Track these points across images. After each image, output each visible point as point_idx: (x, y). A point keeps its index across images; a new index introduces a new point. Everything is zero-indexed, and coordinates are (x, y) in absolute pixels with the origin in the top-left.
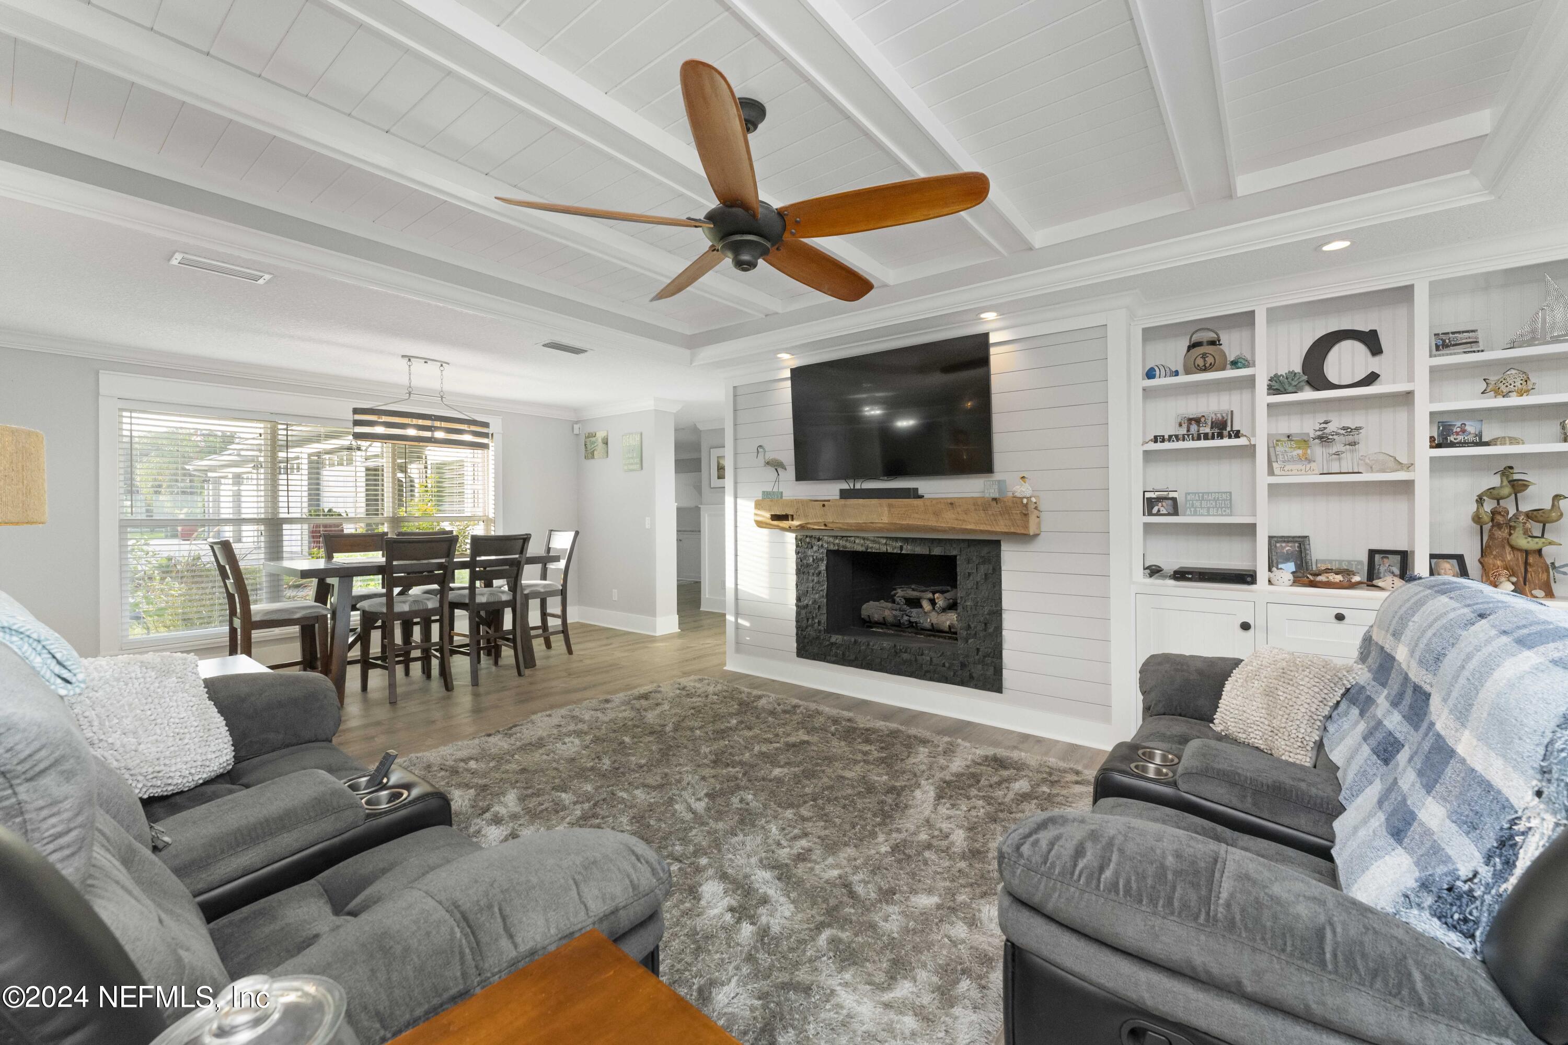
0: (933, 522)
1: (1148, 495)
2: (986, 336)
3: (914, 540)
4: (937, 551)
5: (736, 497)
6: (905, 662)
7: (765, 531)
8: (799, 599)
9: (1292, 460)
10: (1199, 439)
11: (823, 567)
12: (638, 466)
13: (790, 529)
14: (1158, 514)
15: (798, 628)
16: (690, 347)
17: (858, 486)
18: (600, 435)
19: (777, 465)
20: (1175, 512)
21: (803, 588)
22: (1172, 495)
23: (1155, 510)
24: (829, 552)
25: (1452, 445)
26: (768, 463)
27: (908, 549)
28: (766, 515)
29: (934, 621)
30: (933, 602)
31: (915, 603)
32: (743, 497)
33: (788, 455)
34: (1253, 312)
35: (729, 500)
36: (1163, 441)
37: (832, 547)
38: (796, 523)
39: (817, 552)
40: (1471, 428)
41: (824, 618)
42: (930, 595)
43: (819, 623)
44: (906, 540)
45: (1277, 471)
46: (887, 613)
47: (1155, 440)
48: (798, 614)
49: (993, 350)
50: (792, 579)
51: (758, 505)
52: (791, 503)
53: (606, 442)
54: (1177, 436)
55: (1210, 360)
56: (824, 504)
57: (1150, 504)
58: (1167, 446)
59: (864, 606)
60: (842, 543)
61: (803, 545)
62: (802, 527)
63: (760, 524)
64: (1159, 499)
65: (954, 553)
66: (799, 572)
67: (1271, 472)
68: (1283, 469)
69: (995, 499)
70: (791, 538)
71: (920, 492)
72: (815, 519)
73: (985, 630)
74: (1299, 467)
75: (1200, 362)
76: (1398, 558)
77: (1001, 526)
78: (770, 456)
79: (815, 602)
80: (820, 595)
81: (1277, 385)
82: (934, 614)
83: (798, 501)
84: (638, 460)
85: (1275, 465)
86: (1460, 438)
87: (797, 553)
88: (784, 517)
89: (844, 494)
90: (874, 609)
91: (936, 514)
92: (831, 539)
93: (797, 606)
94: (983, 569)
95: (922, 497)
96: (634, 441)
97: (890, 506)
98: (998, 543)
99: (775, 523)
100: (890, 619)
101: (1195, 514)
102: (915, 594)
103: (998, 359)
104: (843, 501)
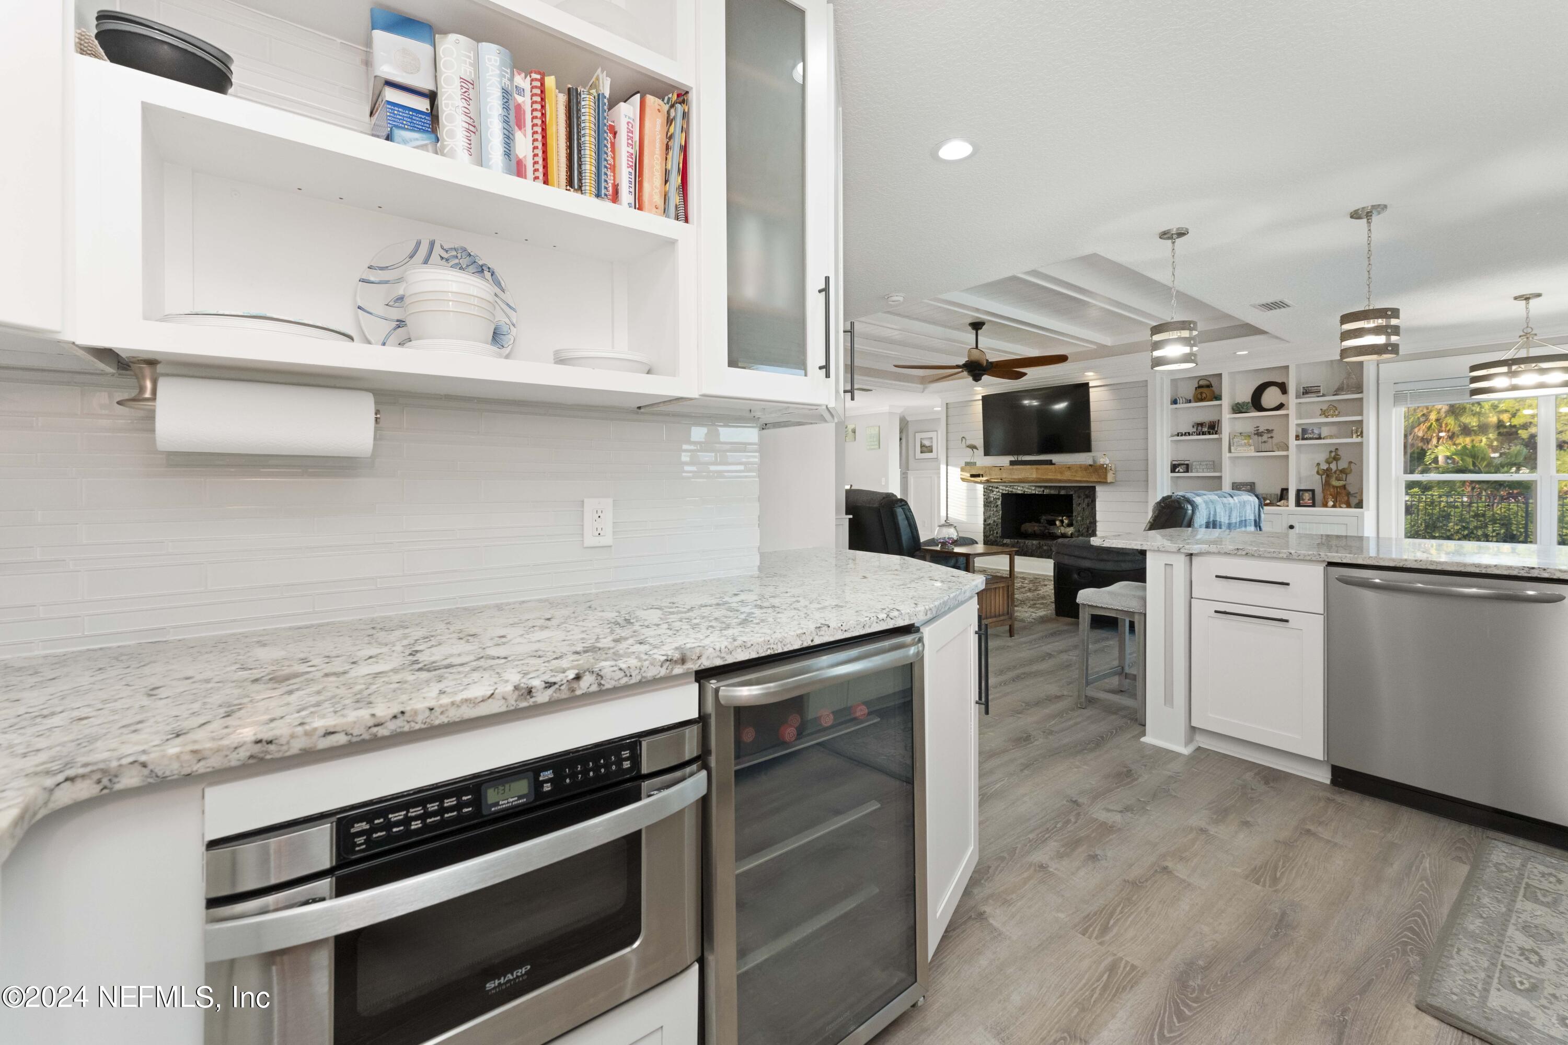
0: (1059, 477)
1: (1174, 463)
2: (1087, 384)
3: (1050, 487)
4: (1063, 492)
5: (947, 465)
6: (1045, 551)
7: (965, 484)
8: (985, 521)
9: (1241, 445)
10: (1199, 434)
11: (999, 502)
12: (877, 446)
13: (981, 483)
14: (1178, 472)
15: (985, 536)
16: (922, 383)
17: (1020, 459)
18: (850, 427)
19: (973, 447)
20: (1187, 471)
21: (988, 514)
22: (1186, 462)
23: (1177, 470)
24: (1003, 494)
25: (1306, 439)
26: (968, 447)
27: (1047, 492)
28: (967, 475)
29: (1063, 532)
30: (1062, 521)
31: (1053, 523)
32: (952, 465)
33: (980, 442)
34: (1221, 375)
35: (943, 467)
36: (1182, 435)
37: (1004, 492)
38: (984, 479)
39: (996, 494)
40: (1316, 431)
41: (1000, 531)
42: (1060, 518)
43: (997, 533)
44: (1046, 487)
45: (1232, 451)
46: (1036, 528)
47: (1178, 435)
48: (985, 528)
49: (1091, 390)
50: (981, 509)
51: (963, 470)
52: (982, 468)
53: (854, 431)
54: (1189, 433)
55: (1204, 395)
56: (1000, 468)
57: (1174, 468)
58: (1184, 438)
59: (1023, 526)
60: (1010, 489)
61: (987, 492)
62: (988, 481)
63: (963, 480)
64: (1179, 465)
65: (1071, 493)
66: (985, 506)
67: (1230, 451)
68: (1236, 449)
69: (1090, 465)
70: (980, 488)
71: (1053, 462)
72: (995, 476)
73: (1088, 531)
74: (1245, 448)
75: (1199, 396)
76: (1310, 493)
77: (1094, 479)
78: (969, 443)
79: (994, 521)
80: (997, 517)
81: (1238, 408)
82: (1062, 528)
83: (986, 467)
84: (877, 443)
85: (1232, 448)
86: (1311, 436)
87: (984, 495)
88: (978, 476)
89: (1012, 463)
90: (1029, 527)
91: (1061, 473)
92: (1004, 488)
93: (984, 524)
94: (1086, 501)
95: (1054, 464)
96: (875, 431)
97: (1037, 469)
98: (1094, 488)
99: (973, 479)
100: (1038, 532)
101: (1197, 472)
102: (1053, 518)
103: (1094, 395)
104: (1011, 467)
